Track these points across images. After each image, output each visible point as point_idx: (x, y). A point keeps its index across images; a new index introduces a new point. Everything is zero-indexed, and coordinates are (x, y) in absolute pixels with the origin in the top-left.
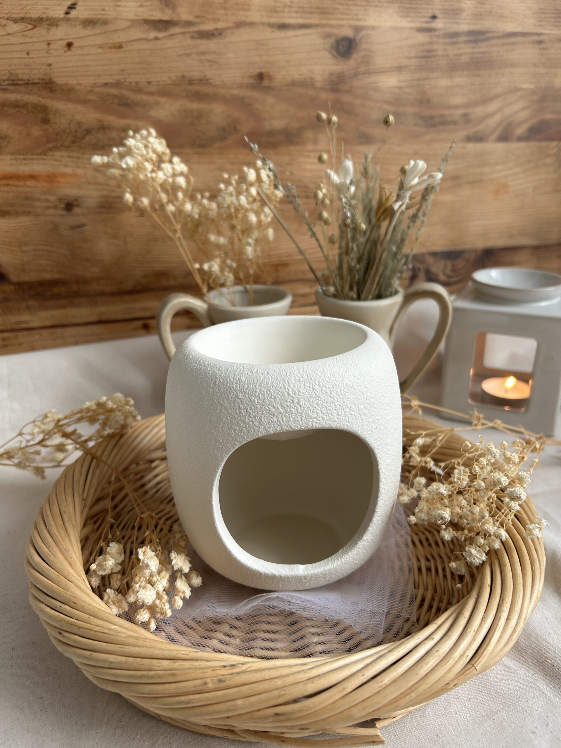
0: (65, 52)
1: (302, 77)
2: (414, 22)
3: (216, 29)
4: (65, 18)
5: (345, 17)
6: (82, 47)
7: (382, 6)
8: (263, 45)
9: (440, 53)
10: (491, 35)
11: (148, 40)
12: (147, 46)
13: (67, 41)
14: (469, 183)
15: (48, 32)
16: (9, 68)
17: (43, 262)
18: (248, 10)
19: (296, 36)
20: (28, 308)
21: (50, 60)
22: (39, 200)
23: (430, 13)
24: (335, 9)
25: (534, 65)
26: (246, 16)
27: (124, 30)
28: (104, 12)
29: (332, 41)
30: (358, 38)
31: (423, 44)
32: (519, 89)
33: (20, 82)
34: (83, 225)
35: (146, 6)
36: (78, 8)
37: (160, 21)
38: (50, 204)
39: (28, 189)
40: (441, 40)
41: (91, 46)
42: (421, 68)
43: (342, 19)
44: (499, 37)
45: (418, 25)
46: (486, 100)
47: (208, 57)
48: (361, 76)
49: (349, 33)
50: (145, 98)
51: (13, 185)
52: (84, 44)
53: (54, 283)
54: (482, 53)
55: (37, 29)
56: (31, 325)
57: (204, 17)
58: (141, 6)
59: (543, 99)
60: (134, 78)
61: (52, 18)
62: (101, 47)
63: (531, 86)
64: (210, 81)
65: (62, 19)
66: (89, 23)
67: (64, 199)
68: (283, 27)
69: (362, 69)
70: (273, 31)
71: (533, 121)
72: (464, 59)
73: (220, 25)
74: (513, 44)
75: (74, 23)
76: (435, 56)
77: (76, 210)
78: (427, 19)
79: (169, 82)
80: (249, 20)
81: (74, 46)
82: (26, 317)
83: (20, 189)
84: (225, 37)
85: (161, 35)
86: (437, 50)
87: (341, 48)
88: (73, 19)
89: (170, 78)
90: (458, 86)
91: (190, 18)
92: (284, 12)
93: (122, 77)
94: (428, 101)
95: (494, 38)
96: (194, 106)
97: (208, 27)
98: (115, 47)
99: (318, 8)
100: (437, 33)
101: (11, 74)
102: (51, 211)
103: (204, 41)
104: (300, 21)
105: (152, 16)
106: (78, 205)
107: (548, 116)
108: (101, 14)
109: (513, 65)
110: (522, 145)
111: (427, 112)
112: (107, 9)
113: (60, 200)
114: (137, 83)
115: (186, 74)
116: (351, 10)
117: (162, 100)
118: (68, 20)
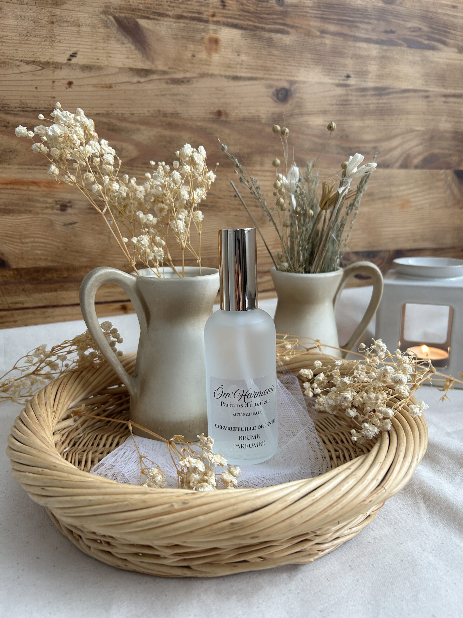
0: (67, 88)
1: (251, 115)
2: (334, 79)
3: (185, 78)
4: (67, 63)
5: (282, 73)
6: (80, 86)
7: (310, 67)
8: (221, 90)
9: (354, 102)
10: (391, 91)
11: (132, 83)
12: (132, 87)
13: (68, 80)
14: (380, 199)
15: (53, 73)
16: (21, 98)
17: (39, 252)
18: (209, 65)
19: (246, 85)
20: (23, 290)
21: (54, 94)
22: (39, 202)
23: (345, 74)
24: (275, 67)
25: (424, 113)
26: (208, 69)
27: (114, 74)
28: (98, 61)
29: (273, 90)
30: (292, 89)
31: (341, 95)
32: (412, 131)
33: (29, 109)
34: (75, 223)
35: (131, 58)
36: (78, 56)
37: (142, 70)
38: (48, 205)
39: (30, 192)
40: (353, 93)
41: (87, 85)
42: (340, 113)
43: (280, 75)
44: (396, 92)
45: (337, 81)
46: (389, 138)
47: (178, 97)
48: (296, 116)
49: (286, 85)
50: (128, 125)
51: (18, 189)
52: (82, 84)
53: (48, 270)
54: (385, 103)
55: (44, 70)
56: (26, 305)
57: (176, 68)
58: (128, 58)
59: (432, 138)
60: (120, 111)
61: (57, 63)
62: (95, 86)
63: (423, 129)
64: (180, 115)
65: (65, 64)
66: (86, 68)
67: (60, 201)
68: (236, 78)
69: (297, 111)
70: (229, 81)
71: (426, 154)
72: (372, 107)
73: (188, 75)
74: (407, 97)
75: (74, 68)
76: (350, 104)
77: (69, 210)
78: (343, 78)
79: (148, 115)
80: (210, 72)
81: (73, 84)
82: (22, 298)
83: (23, 192)
84: (192, 83)
85: (142, 80)
86: (352, 100)
87: (280, 95)
88: (74, 64)
89: (148, 111)
90: (368, 126)
91: (165, 68)
92: (236, 68)
93: (111, 109)
94: (347, 137)
95: (393, 93)
96: (168, 133)
97: (180, 76)
98: (106, 87)
99: (262, 66)
100: (351, 88)
101: (22, 103)
102: (49, 211)
103: (175, 86)
104: (249, 75)
105: (136, 65)
106: (71, 207)
107: (436, 151)
108: (95, 62)
109: (408, 113)
110: (418, 171)
111: (346, 145)
112: (101, 58)
113: (56, 202)
114: (122, 114)
115: (162, 109)
116: (286, 69)
117: (142, 127)
118: (70, 65)
